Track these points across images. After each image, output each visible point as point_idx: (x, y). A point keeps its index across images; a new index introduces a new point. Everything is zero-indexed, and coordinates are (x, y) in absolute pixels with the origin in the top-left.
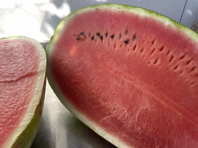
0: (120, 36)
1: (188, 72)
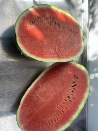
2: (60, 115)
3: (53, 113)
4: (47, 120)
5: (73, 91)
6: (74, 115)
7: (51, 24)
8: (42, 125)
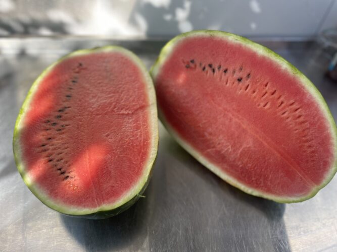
0: (234, 72)
1: (294, 119)
2: (282, 99)
3: (279, 116)
4: (296, 130)
5: (226, 71)
6: (281, 66)
7: (63, 129)
8: (307, 141)
